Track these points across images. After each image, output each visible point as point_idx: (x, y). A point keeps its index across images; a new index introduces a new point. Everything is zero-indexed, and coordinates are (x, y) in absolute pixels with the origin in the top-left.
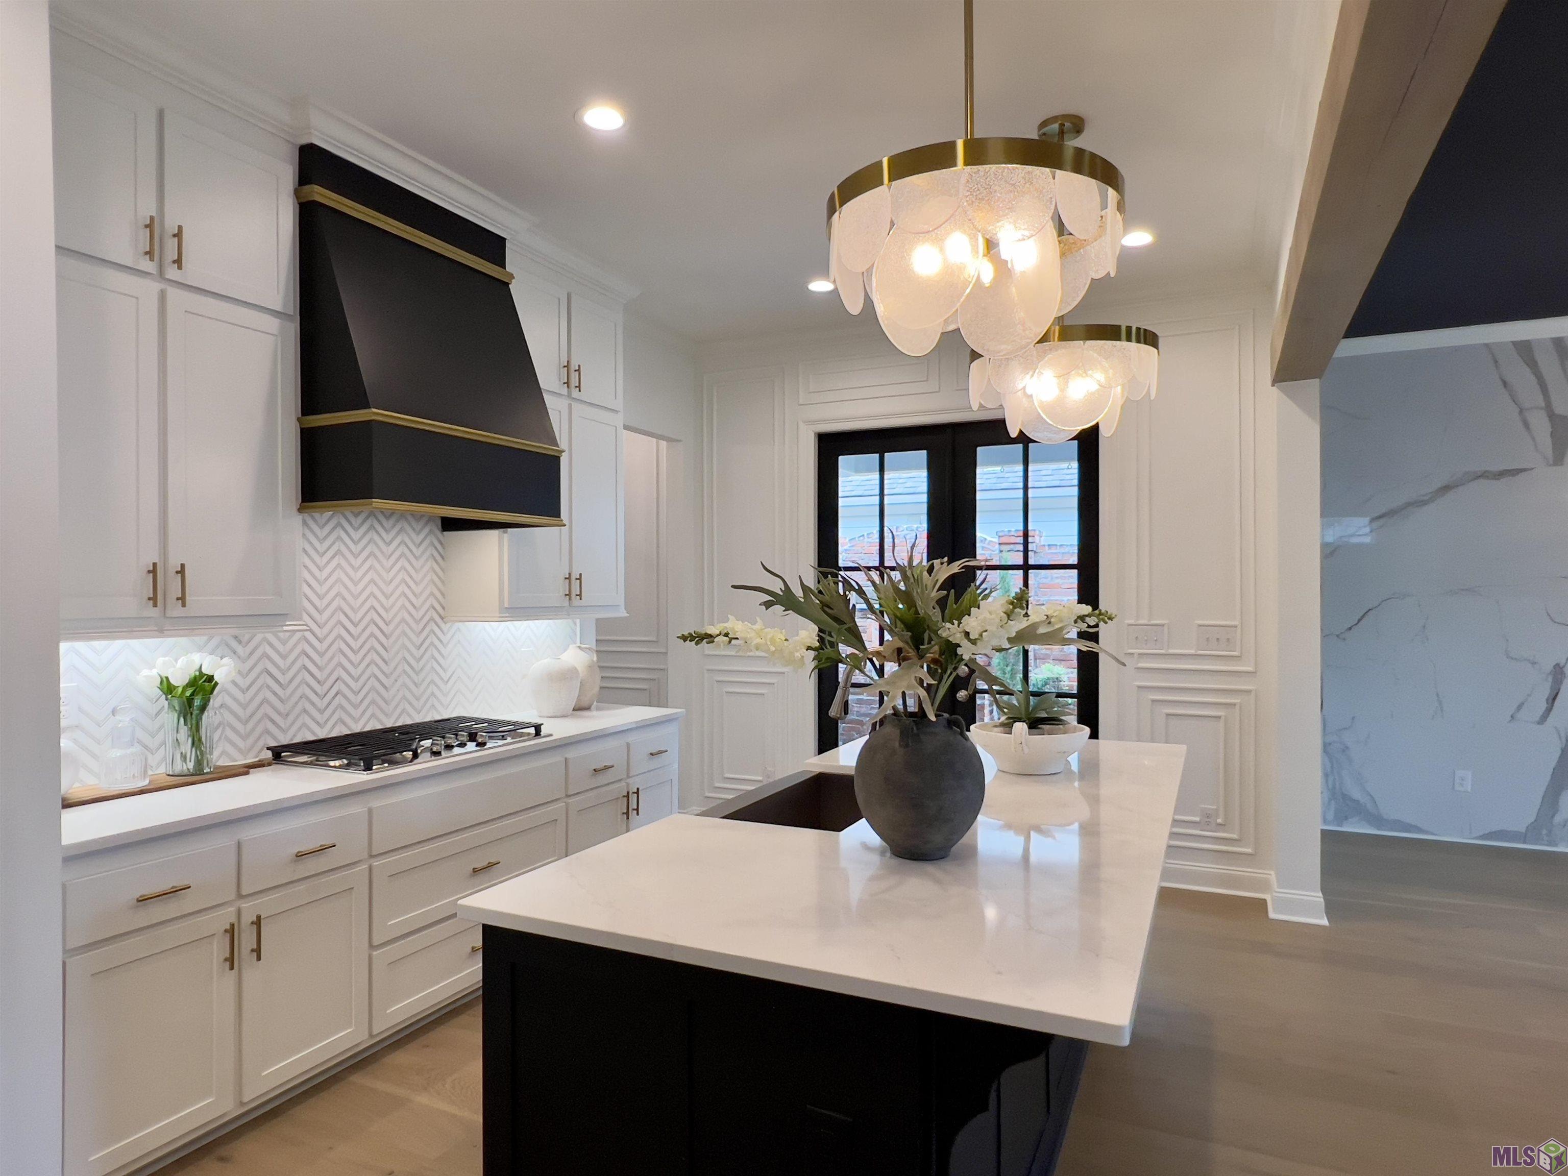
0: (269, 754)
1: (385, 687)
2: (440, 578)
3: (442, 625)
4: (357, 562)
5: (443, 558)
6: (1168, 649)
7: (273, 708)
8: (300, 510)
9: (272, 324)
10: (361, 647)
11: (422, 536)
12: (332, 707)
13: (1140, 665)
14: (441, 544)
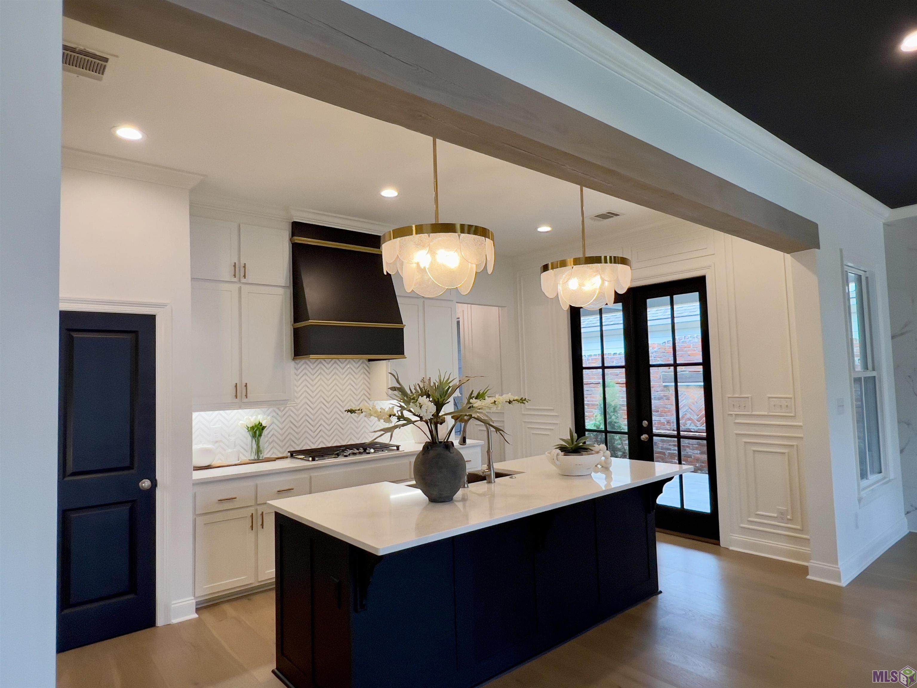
0: (289, 454)
1: (342, 429)
2: (368, 382)
3: (369, 402)
4: (328, 377)
5: (369, 373)
6: (752, 412)
7: (293, 436)
8: (294, 359)
10: (331, 412)
11: (358, 365)
12: (318, 436)
13: (737, 421)
14: (368, 367)
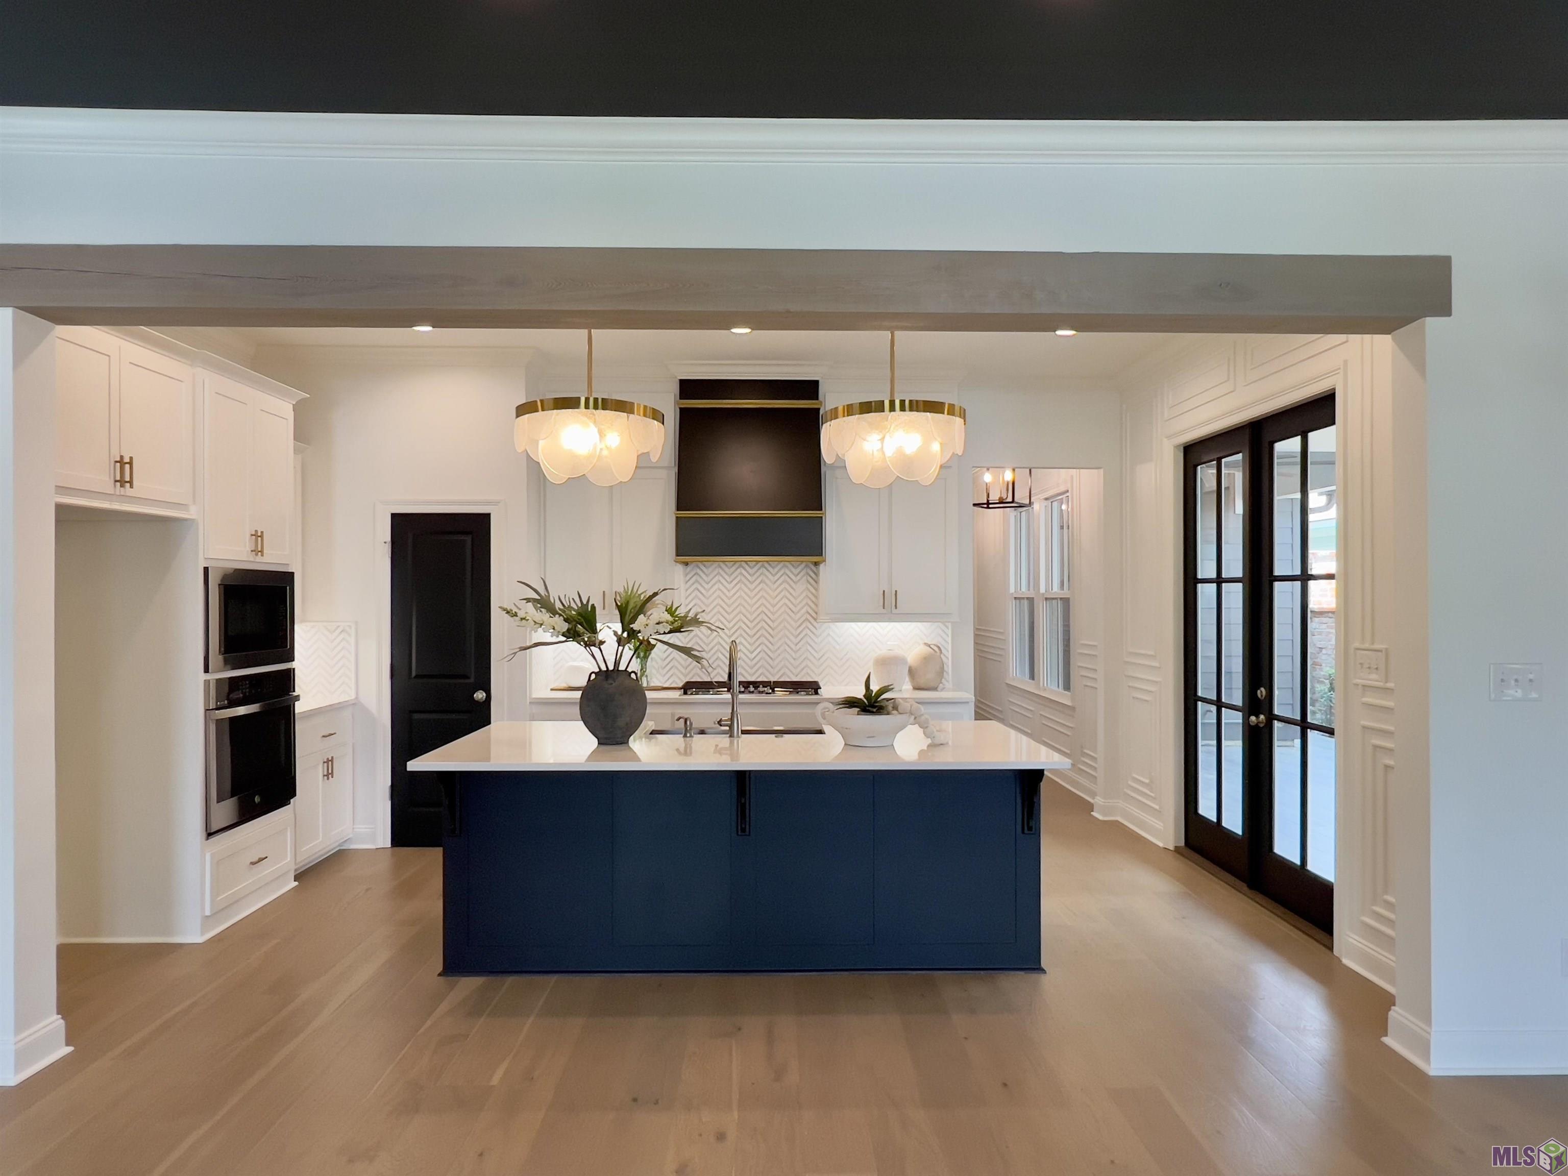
9: (663, 473)
